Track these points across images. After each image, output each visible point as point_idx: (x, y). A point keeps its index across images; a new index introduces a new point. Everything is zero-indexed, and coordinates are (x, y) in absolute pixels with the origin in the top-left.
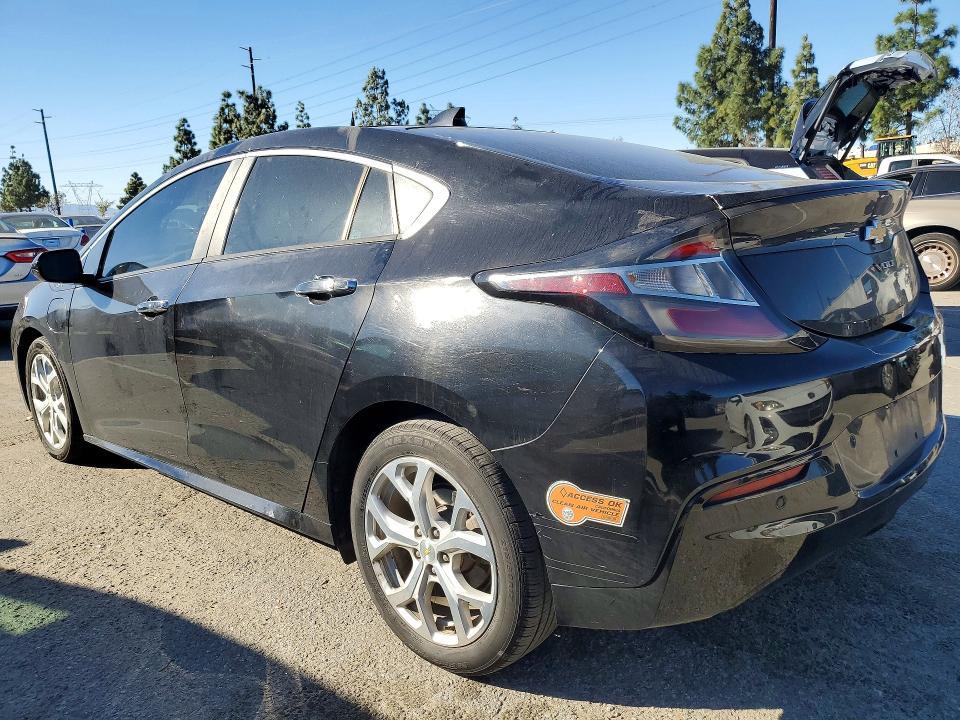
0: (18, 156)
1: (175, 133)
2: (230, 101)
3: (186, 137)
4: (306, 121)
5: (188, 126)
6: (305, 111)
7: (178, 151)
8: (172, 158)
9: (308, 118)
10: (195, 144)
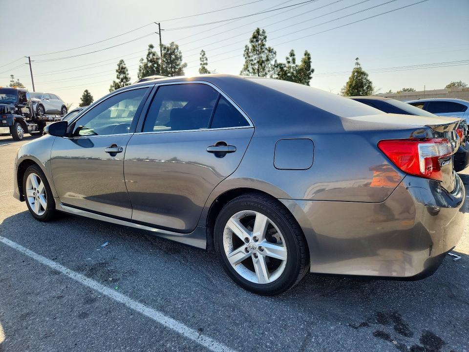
0: (15, 80)
1: (117, 68)
2: (153, 50)
3: (122, 70)
4: (205, 62)
5: (125, 64)
6: (205, 56)
7: (118, 78)
8: (114, 82)
9: (207, 59)
10: (128, 74)
